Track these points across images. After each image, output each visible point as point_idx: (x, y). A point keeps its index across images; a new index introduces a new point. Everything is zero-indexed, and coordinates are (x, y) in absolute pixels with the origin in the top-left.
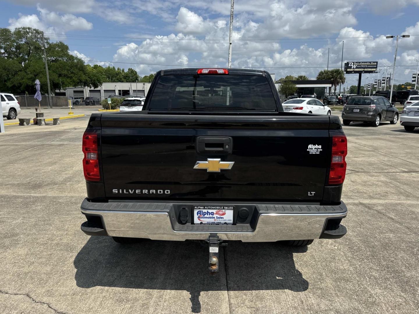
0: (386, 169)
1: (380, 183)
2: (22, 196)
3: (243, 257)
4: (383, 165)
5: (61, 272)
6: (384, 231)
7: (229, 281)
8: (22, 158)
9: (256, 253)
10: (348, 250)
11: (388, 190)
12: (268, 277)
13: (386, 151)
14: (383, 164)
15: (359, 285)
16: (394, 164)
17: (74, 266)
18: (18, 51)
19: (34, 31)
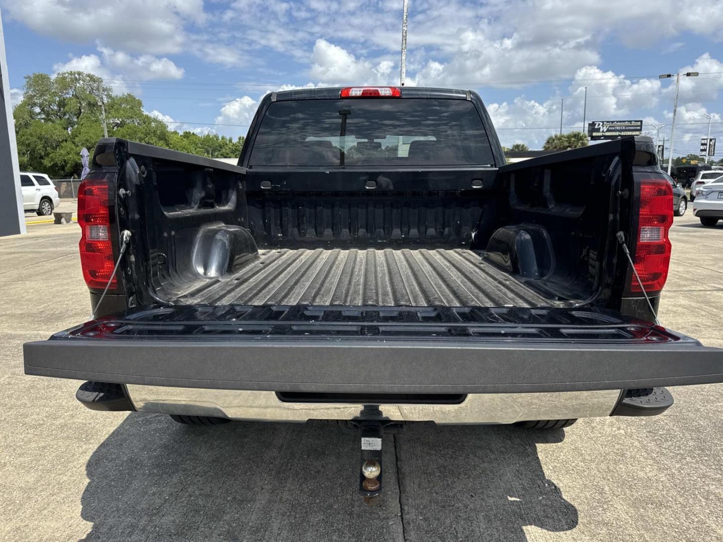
0: (684, 286)
1: (680, 309)
2: (21, 335)
3: (434, 452)
4: (678, 279)
5: (54, 486)
6: (712, 398)
7: (406, 508)
8: (42, 271)
9: (459, 444)
10: (647, 437)
11: (699, 320)
12: (488, 497)
13: (678, 256)
14: (677, 277)
15: (686, 514)
16: (698, 277)
17: (86, 472)
18: (62, 109)
19: (88, 78)
